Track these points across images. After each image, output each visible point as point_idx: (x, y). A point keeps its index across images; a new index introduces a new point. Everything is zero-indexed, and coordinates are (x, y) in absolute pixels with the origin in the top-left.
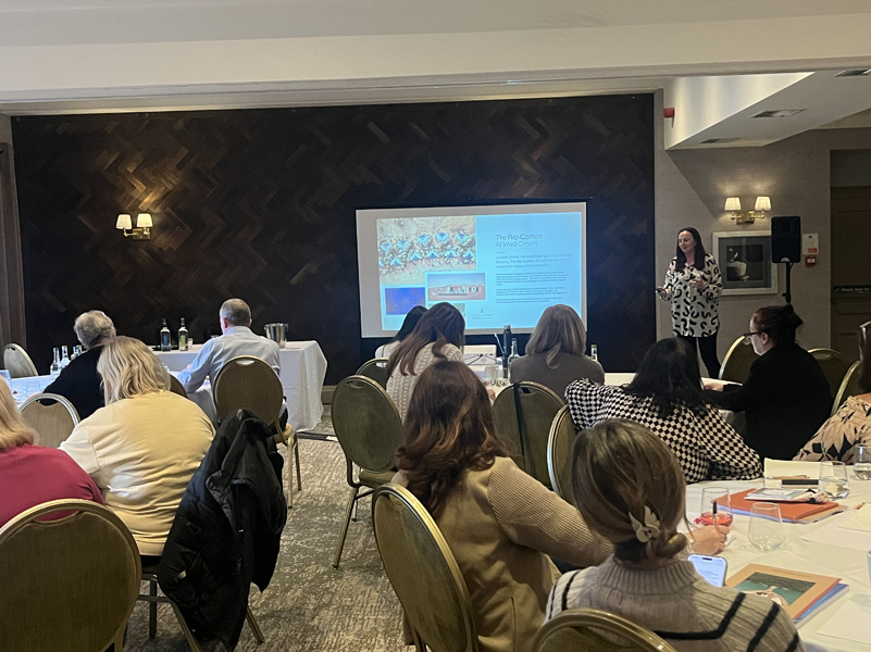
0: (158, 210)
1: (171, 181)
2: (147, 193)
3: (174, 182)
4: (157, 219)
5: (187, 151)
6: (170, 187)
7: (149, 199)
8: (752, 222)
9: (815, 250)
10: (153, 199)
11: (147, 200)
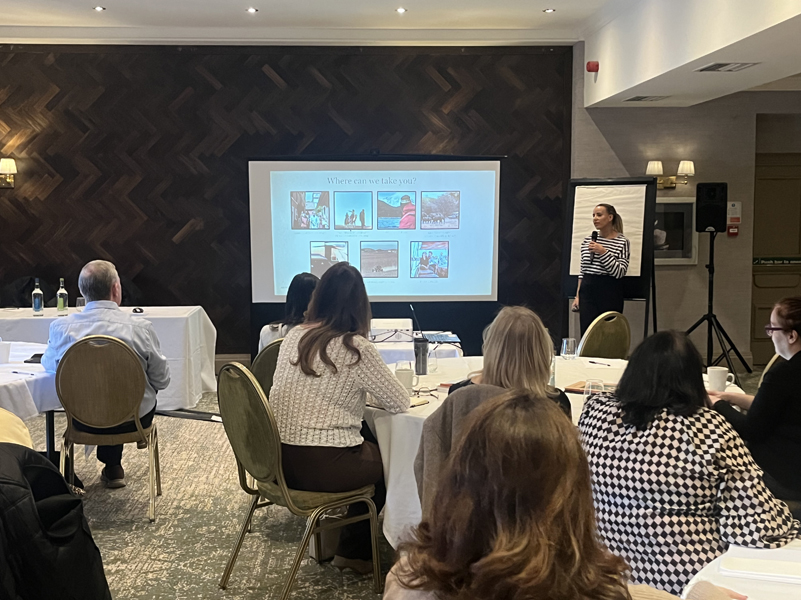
0: (23, 155)
1: (40, 123)
2: (10, 135)
3: (43, 125)
4: (23, 165)
5: (57, 90)
6: (38, 129)
7: (13, 142)
8: (674, 188)
9: (738, 219)
10: (19, 142)
11: (11, 143)
